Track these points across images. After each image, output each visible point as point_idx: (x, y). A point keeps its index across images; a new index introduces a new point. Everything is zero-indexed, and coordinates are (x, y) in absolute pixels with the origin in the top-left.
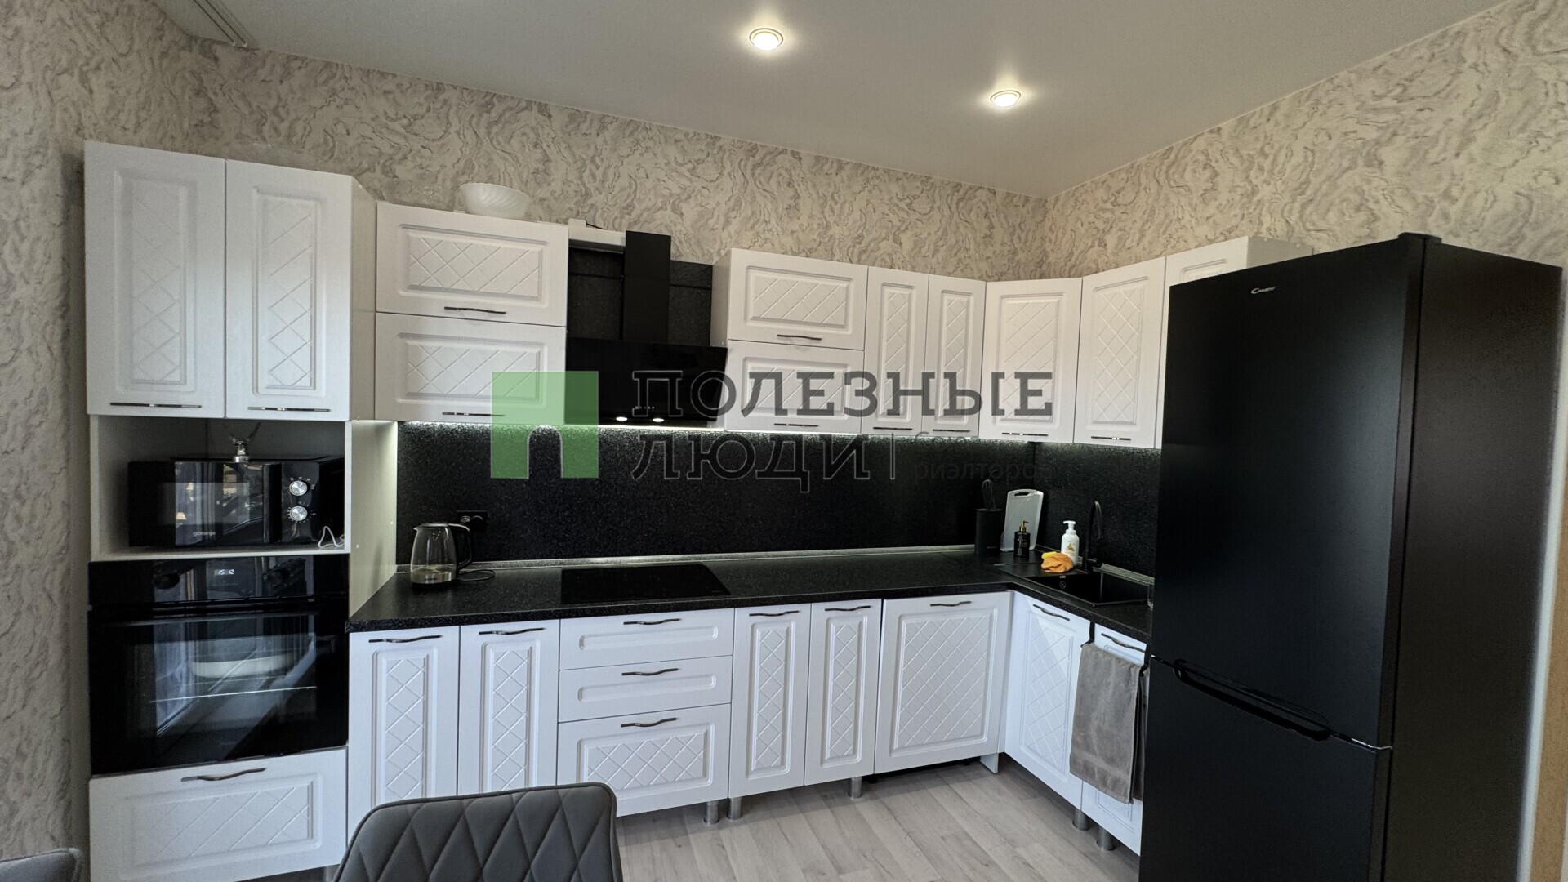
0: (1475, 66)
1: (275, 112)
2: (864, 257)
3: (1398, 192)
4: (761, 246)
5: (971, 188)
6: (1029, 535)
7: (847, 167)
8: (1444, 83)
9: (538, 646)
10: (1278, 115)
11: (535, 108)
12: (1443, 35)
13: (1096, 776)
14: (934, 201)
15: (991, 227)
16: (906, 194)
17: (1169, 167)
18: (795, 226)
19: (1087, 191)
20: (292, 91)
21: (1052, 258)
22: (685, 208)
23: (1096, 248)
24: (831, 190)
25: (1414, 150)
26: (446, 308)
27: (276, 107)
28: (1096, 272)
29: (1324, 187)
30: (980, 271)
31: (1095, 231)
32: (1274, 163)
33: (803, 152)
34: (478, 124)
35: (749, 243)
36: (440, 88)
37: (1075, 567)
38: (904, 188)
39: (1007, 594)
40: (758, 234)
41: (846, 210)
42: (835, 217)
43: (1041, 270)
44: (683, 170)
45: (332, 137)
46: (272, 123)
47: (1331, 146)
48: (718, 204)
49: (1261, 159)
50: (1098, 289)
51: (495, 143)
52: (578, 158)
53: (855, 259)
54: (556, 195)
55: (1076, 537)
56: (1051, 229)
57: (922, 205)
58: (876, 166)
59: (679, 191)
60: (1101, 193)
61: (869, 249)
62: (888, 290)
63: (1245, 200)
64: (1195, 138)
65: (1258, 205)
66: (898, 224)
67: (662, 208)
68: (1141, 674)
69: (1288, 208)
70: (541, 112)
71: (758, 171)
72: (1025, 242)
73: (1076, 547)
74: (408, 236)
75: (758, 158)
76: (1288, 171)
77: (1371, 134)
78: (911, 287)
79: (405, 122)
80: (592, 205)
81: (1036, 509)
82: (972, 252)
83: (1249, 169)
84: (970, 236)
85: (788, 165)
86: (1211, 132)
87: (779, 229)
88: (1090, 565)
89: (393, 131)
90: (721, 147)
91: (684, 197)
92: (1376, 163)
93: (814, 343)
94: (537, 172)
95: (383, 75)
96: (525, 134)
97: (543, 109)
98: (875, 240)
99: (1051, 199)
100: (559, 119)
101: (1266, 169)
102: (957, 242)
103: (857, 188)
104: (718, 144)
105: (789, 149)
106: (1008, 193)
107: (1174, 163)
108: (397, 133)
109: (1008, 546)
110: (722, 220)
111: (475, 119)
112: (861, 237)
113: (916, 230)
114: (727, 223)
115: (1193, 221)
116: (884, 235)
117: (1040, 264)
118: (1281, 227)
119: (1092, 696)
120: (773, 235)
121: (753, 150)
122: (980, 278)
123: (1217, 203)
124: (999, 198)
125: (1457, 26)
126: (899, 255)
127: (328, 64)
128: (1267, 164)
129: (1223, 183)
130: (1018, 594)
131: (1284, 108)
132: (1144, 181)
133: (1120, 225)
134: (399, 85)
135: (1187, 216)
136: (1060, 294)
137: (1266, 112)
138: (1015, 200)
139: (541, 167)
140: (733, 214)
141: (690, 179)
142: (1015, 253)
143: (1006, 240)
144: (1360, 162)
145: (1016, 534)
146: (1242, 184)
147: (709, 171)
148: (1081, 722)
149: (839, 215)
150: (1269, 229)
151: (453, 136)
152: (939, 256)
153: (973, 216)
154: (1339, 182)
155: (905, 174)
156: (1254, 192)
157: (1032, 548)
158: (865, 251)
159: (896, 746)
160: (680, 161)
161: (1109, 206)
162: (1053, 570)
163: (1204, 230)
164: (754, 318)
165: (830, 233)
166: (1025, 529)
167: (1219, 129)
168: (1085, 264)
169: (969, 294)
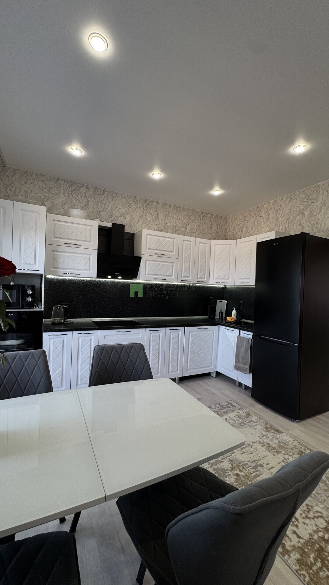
0: (322, 194)
1: (11, 185)
2: (177, 232)
3: (308, 222)
4: (148, 228)
5: (206, 213)
6: (223, 313)
7: (172, 206)
8: (316, 197)
9: (93, 338)
10: (283, 200)
11: (85, 186)
12: (316, 186)
13: (241, 369)
14: (196, 217)
15: (212, 225)
16: (188, 215)
17: (258, 211)
18: (157, 223)
19: (238, 216)
20: (16, 179)
21: (228, 234)
22: (127, 216)
23: (240, 232)
24: (167, 213)
25: (311, 212)
26: (65, 243)
27: (11, 184)
28: (240, 238)
29: (293, 219)
30: (208, 237)
31: (240, 227)
32: (282, 213)
33: (160, 202)
34: (69, 190)
35: (145, 227)
36: (58, 180)
37: (235, 320)
38: (188, 213)
39: (218, 326)
40: (147, 225)
41: (172, 219)
42: (168, 221)
43: (225, 237)
44: (126, 206)
45: (27, 193)
46: (10, 188)
47: (294, 209)
48: (136, 216)
49: (280, 211)
50: (240, 243)
51: (73, 196)
52: (97, 201)
53: (174, 232)
54: (91, 212)
55: (236, 312)
56: (228, 226)
57: (192, 218)
58: (180, 206)
59: (125, 212)
60: (241, 217)
61: (178, 230)
62: (185, 242)
63: (276, 221)
64: (264, 204)
65: (279, 223)
66: (186, 223)
67: (120, 216)
68: (251, 340)
69: (285, 224)
70: (86, 188)
71: (147, 207)
72: (221, 229)
73: (236, 315)
74: (55, 223)
75: (147, 203)
76: (285, 215)
77: (302, 207)
78: (191, 241)
79: (48, 189)
80: (101, 215)
81: (225, 304)
82: (206, 231)
83: (277, 214)
84: (206, 227)
85: (156, 205)
86: (268, 203)
87: (153, 223)
88: (240, 319)
89: (44, 192)
90: (137, 199)
91: (127, 213)
92: (303, 214)
93: (165, 256)
94: (85, 205)
95: (42, 175)
96: (82, 194)
97: (87, 187)
98: (179, 227)
99: (228, 217)
100: (92, 190)
101: (281, 214)
102: (202, 229)
103: (175, 212)
104: (136, 198)
105: (156, 201)
106: (216, 216)
107: (259, 210)
108: (46, 192)
109: (217, 316)
110: (137, 220)
111: (68, 189)
112: (176, 226)
113: (191, 225)
114: (139, 221)
115: (264, 226)
116: (182, 226)
117: (225, 235)
118: (284, 228)
119: (240, 349)
120: (151, 225)
121: (146, 201)
122: (209, 239)
123: (270, 222)
124: (214, 216)
125: (319, 184)
126: (186, 232)
127: (26, 172)
128: (281, 212)
129: (271, 217)
130: (221, 326)
131: (284, 199)
132: (252, 214)
133: (247, 226)
134: (47, 179)
135: (263, 225)
136: (231, 244)
137: (280, 199)
138: (218, 217)
139: (87, 204)
140: (140, 219)
141: (128, 208)
142: (218, 232)
143: (216, 229)
144: (300, 214)
145: (220, 313)
146: (275, 217)
147: (133, 206)
148: (237, 356)
149: (170, 220)
150: (281, 229)
151: (62, 194)
152: (197, 232)
153: (207, 222)
154: (296, 218)
155: (188, 209)
156: (278, 219)
157: (224, 317)
158: (177, 231)
159: (188, 369)
160: (126, 203)
161: (243, 220)
162: (230, 321)
163: (267, 229)
164: (149, 249)
165: (167, 225)
166: (222, 311)
167: (270, 202)
168: (237, 236)
169: (206, 244)
